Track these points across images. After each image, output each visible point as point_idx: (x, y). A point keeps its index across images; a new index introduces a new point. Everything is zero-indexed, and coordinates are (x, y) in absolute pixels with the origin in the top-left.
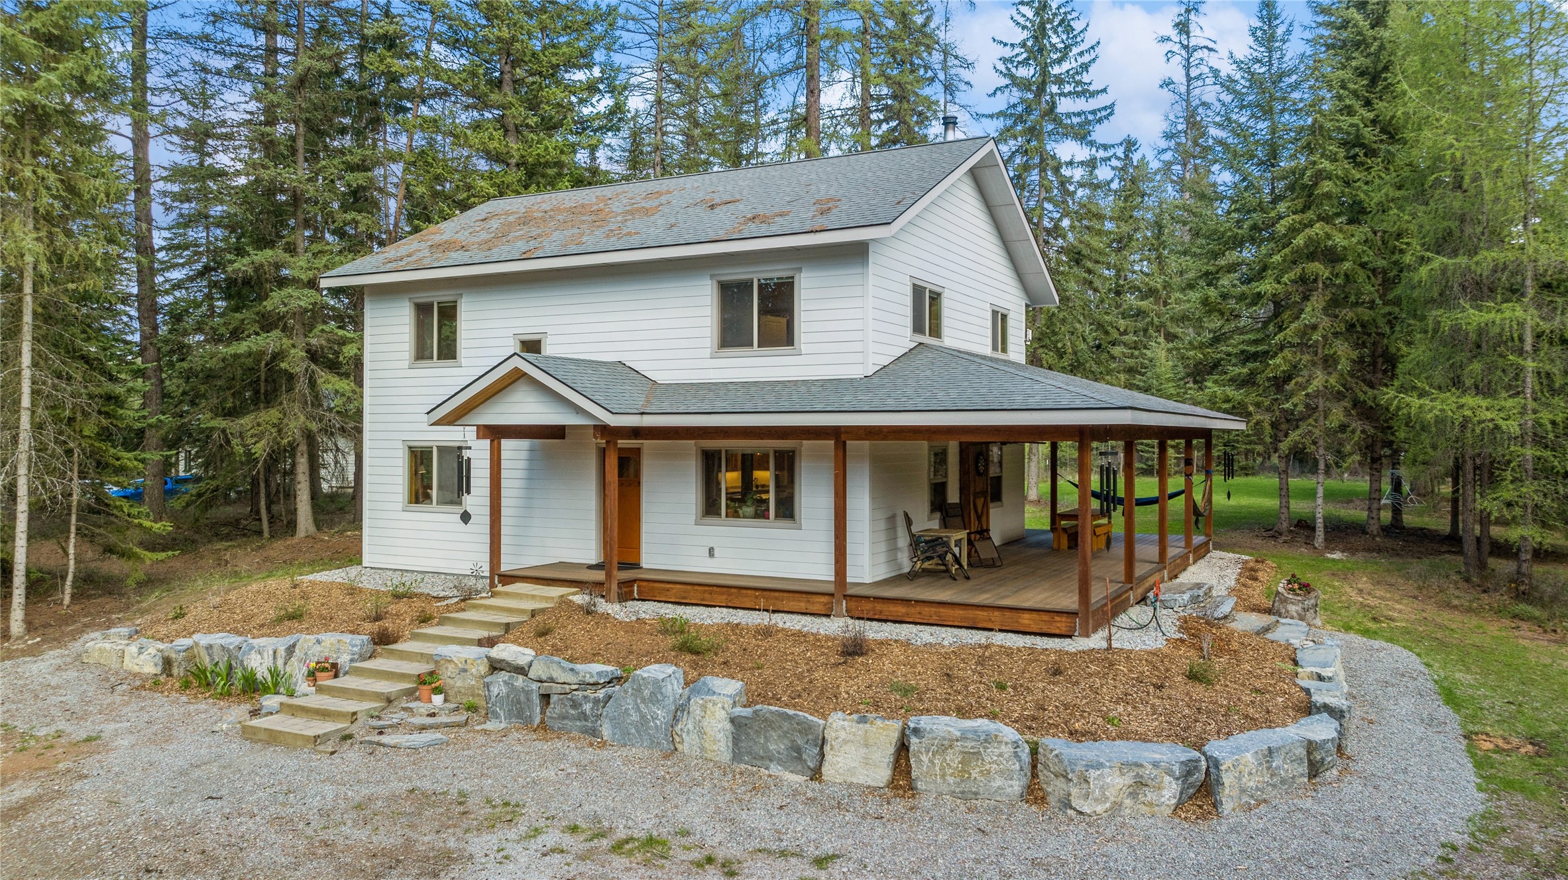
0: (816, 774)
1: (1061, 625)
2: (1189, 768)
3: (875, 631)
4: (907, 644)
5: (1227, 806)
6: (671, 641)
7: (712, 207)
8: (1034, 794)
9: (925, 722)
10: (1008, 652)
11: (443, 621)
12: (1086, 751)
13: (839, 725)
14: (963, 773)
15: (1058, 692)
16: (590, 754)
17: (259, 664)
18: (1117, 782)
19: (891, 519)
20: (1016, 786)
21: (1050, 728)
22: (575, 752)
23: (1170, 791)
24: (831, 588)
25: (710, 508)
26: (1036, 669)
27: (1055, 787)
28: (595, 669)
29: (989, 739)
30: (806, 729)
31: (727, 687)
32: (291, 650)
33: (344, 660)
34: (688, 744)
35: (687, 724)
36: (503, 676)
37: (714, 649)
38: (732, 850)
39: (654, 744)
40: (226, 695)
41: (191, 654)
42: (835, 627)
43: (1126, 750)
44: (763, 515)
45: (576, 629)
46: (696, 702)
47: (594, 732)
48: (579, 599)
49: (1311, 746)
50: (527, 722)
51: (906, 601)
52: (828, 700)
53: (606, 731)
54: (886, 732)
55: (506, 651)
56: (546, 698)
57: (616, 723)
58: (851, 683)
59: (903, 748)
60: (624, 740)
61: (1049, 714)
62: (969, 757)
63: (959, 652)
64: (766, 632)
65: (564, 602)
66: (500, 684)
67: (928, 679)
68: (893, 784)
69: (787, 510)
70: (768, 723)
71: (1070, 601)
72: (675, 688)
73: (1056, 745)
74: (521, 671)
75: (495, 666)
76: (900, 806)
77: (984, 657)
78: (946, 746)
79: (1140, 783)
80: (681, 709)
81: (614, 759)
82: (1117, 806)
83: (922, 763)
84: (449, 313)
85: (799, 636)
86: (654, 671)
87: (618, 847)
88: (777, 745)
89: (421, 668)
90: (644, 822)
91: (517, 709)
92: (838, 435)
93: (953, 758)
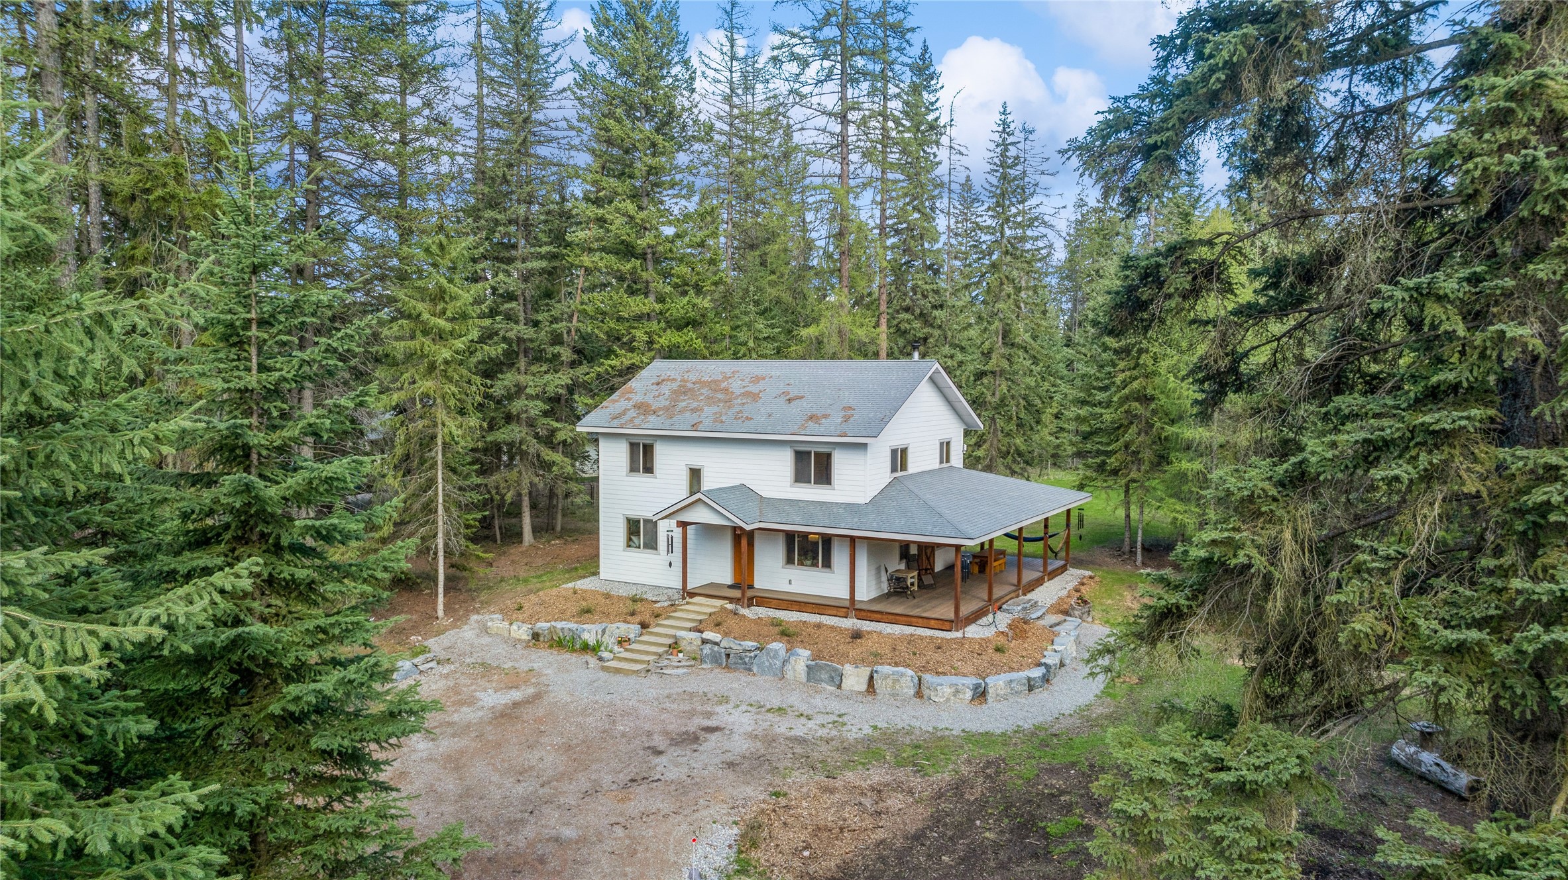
0: (839, 687)
1: (947, 625)
2: (977, 687)
3: (866, 626)
4: (879, 633)
5: (990, 700)
6: (777, 629)
7: (789, 401)
8: (919, 694)
9: (879, 668)
10: (921, 638)
11: (668, 618)
12: (941, 679)
13: (848, 669)
14: (893, 687)
15: (937, 656)
16: (750, 678)
17: (590, 638)
18: (948, 691)
19: (878, 569)
20: (912, 692)
21: (928, 670)
22: (744, 678)
23: (969, 694)
24: (847, 604)
25: (790, 560)
26: (932, 646)
27: (926, 692)
28: (749, 644)
29: (902, 675)
30: (835, 670)
31: (804, 653)
32: (604, 632)
33: (632, 636)
34: (789, 675)
35: (788, 667)
36: (708, 646)
37: (796, 634)
38: (809, 712)
39: (775, 675)
40: (574, 651)
41: (552, 630)
42: (850, 623)
43: (954, 679)
44: (815, 565)
45: (731, 622)
46: (792, 659)
47: (750, 670)
48: (730, 606)
49: (1029, 679)
50: (720, 665)
51: (881, 613)
52: (844, 658)
53: (755, 669)
54: (865, 672)
55: (708, 635)
56: (728, 655)
57: (759, 666)
58: (855, 651)
59: (871, 678)
60: (763, 673)
61: (930, 666)
62: (895, 681)
63: (900, 638)
64: (819, 626)
65: (723, 608)
66: (707, 649)
67: (886, 650)
68: (868, 691)
69: (827, 564)
70: (821, 667)
71: (951, 616)
72: (783, 653)
73: (927, 677)
74: (717, 644)
75: (704, 642)
76: (869, 698)
77: (911, 639)
78: (887, 677)
79: (957, 691)
80: (785, 662)
81: (759, 680)
82: (948, 700)
83: (878, 683)
84: (648, 450)
85: (833, 628)
86: (775, 646)
87: (769, 711)
88: (824, 676)
89: (670, 641)
90: (776, 703)
91: (715, 659)
92: (853, 539)
93: (890, 681)
